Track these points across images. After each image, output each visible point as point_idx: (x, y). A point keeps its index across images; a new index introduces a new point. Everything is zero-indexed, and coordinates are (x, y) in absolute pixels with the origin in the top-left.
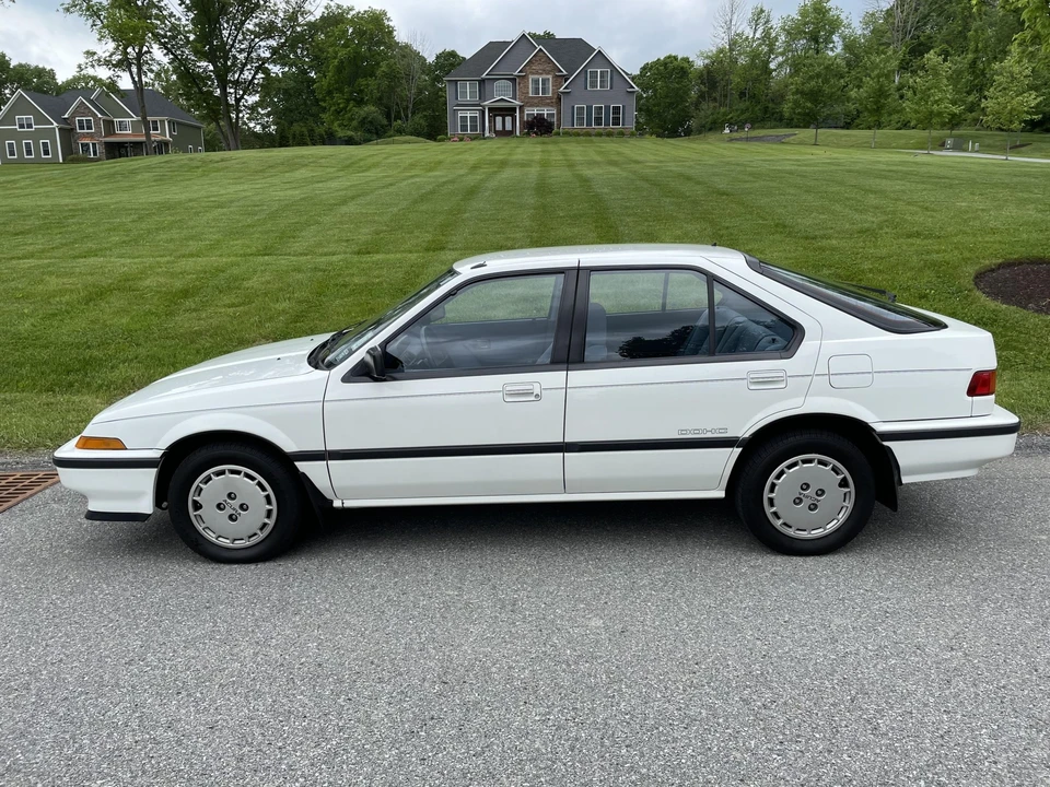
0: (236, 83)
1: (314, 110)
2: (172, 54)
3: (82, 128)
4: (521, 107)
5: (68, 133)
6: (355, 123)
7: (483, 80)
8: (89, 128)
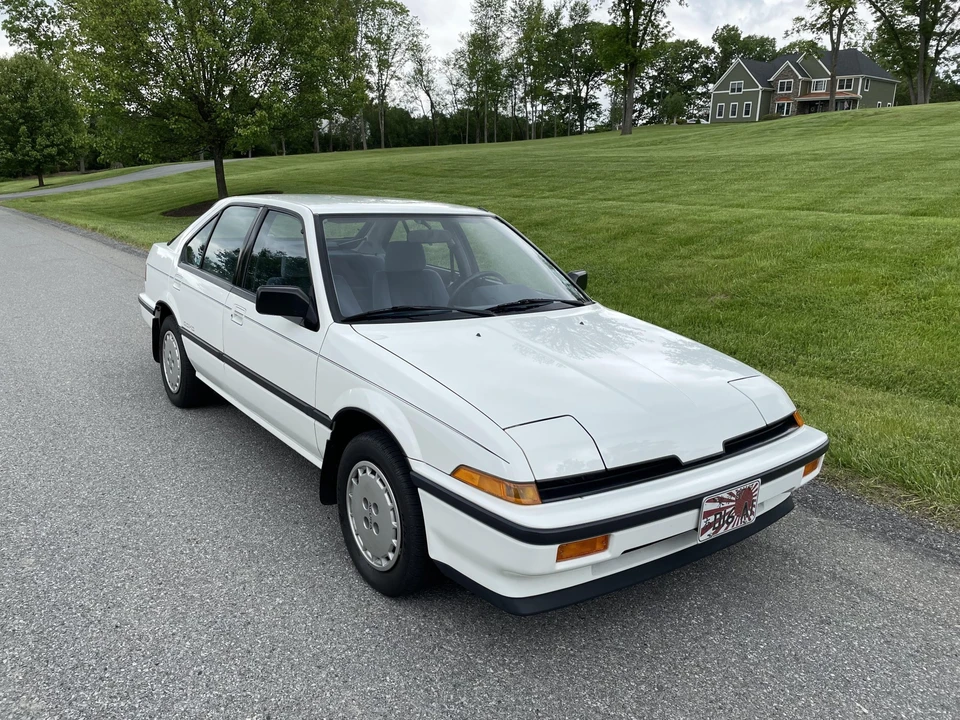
2: (881, 11)
3: (782, 89)
5: (769, 95)
8: (789, 89)
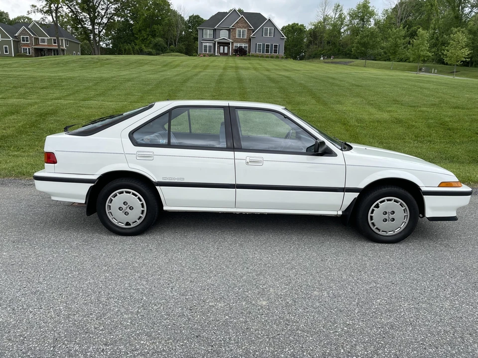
0: (99, 24)
1: (132, 38)
2: (70, 8)
3: (24, 41)
4: (232, 43)
5: (17, 42)
6: (151, 45)
7: (215, 29)
8: (27, 41)
